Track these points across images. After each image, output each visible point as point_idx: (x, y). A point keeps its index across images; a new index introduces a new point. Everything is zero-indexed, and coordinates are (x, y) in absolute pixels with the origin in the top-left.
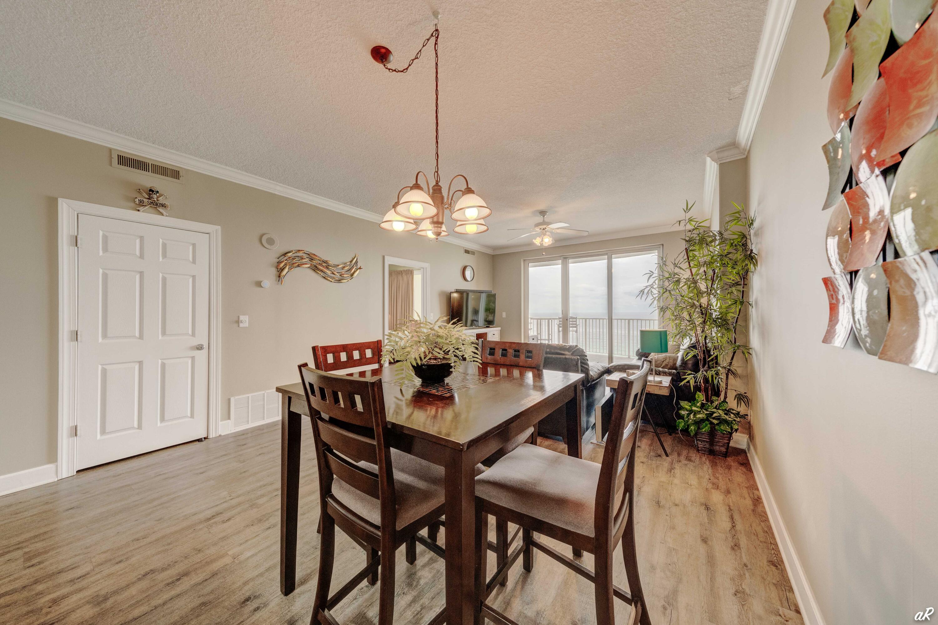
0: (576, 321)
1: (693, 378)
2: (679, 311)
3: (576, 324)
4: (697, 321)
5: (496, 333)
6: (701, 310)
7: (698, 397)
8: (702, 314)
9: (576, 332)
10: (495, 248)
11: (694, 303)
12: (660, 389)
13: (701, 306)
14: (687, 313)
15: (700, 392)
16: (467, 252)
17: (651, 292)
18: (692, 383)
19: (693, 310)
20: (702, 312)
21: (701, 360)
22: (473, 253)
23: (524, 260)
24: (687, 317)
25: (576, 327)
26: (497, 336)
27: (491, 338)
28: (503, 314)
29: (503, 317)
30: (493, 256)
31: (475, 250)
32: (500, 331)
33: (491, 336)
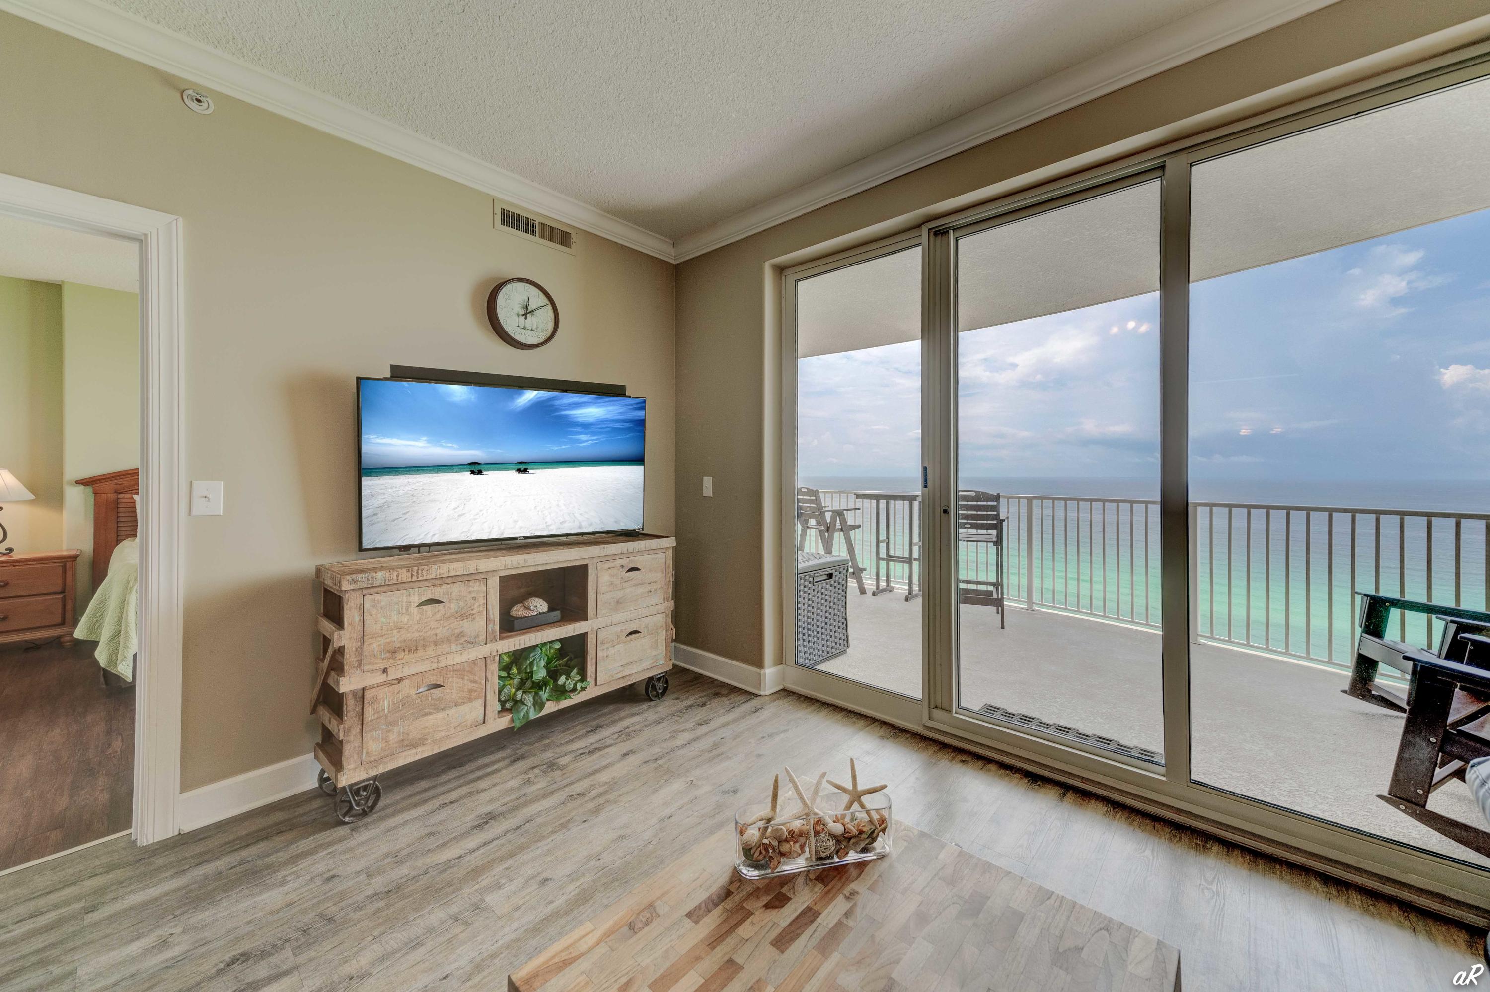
0: (995, 508)
5: (642, 560)
9: (998, 543)
16: (512, 220)
22: (561, 236)
25: (995, 526)
26: (658, 576)
27: (612, 583)
28: (705, 484)
29: (705, 494)
30: (677, 266)
31: (573, 227)
32: (670, 553)
33: (612, 576)
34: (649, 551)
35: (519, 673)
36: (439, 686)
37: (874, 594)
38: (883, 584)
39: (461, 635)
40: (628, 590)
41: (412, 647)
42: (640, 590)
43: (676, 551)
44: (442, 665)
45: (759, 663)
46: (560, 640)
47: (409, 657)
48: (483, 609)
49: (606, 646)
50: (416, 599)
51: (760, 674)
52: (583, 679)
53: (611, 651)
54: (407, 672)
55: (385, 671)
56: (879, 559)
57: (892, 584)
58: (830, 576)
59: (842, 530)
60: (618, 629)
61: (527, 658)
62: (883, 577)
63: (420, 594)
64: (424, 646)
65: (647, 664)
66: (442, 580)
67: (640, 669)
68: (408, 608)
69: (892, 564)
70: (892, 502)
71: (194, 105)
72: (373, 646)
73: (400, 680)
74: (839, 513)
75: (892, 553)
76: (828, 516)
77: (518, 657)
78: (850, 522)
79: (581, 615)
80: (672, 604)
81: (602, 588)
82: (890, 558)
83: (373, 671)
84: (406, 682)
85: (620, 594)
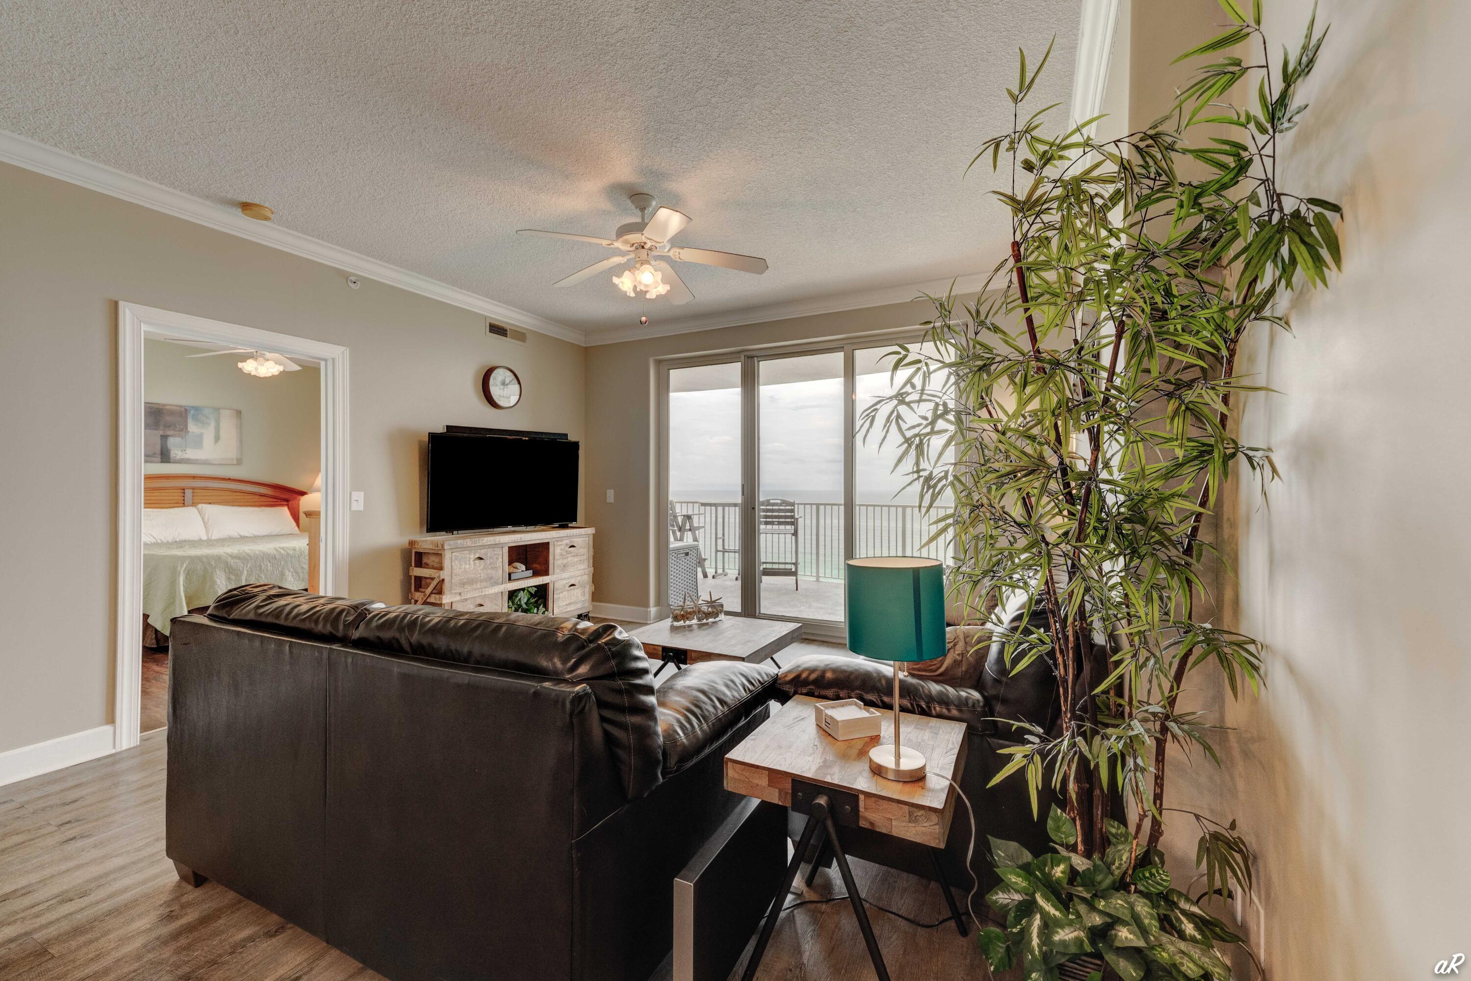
0: (792, 511)
1: (1037, 758)
2: (989, 489)
3: (792, 517)
4: (1053, 528)
5: (577, 541)
6: (1067, 485)
7: (1058, 829)
8: (1070, 499)
9: (795, 534)
10: (587, 327)
11: (1041, 458)
12: (912, 819)
13: (1064, 469)
14: (1016, 494)
15: (1064, 810)
16: (497, 330)
17: (899, 417)
18: (1034, 779)
19: (1037, 484)
20: (1070, 493)
21: (1065, 681)
22: (520, 336)
23: (659, 362)
24: (1017, 512)
25: (792, 523)
26: (584, 551)
27: (561, 555)
28: (608, 495)
29: (608, 501)
30: (586, 349)
31: (527, 329)
32: (591, 537)
33: (561, 550)
34: (580, 536)
35: (513, 605)
36: (482, 605)
37: (713, 577)
38: (720, 571)
39: (491, 578)
40: (569, 559)
41: (471, 582)
42: (576, 559)
43: (595, 536)
44: (483, 594)
45: (647, 605)
46: (535, 586)
47: (469, 588)
48: (501, 564)
49: (558, 592)
50: (472, 556)
51: (647, 611)
52: (547, 610)
53: (561, 595)
54: (468, 596)
55: (460, 594)
56: (717, 551)
57: (726, 570)
58: (687, 554)
59: (690, 530)
60: (564, 582)
61: (517, 596)
62: (720, 565)
63: (474, 554)
64: (476, 583)
65: (579, 606)
66: (483, 547)
67: (575, 608)
68: (469, 561)
69: (726, 554)
70: (727, 508)
71: (352, 285)
72: (456, 579)
73: (466, 600)
74: (689, 517)
75: (726, 547)
76: (680, 519)
77: (512, 595)
78: (696, 525)
79: (546, 573)
80: (592, 569)
81: (557, 557)
82: (724, 551)
83: (455, 593)
84: (469, 602)
85: (565, 561)
